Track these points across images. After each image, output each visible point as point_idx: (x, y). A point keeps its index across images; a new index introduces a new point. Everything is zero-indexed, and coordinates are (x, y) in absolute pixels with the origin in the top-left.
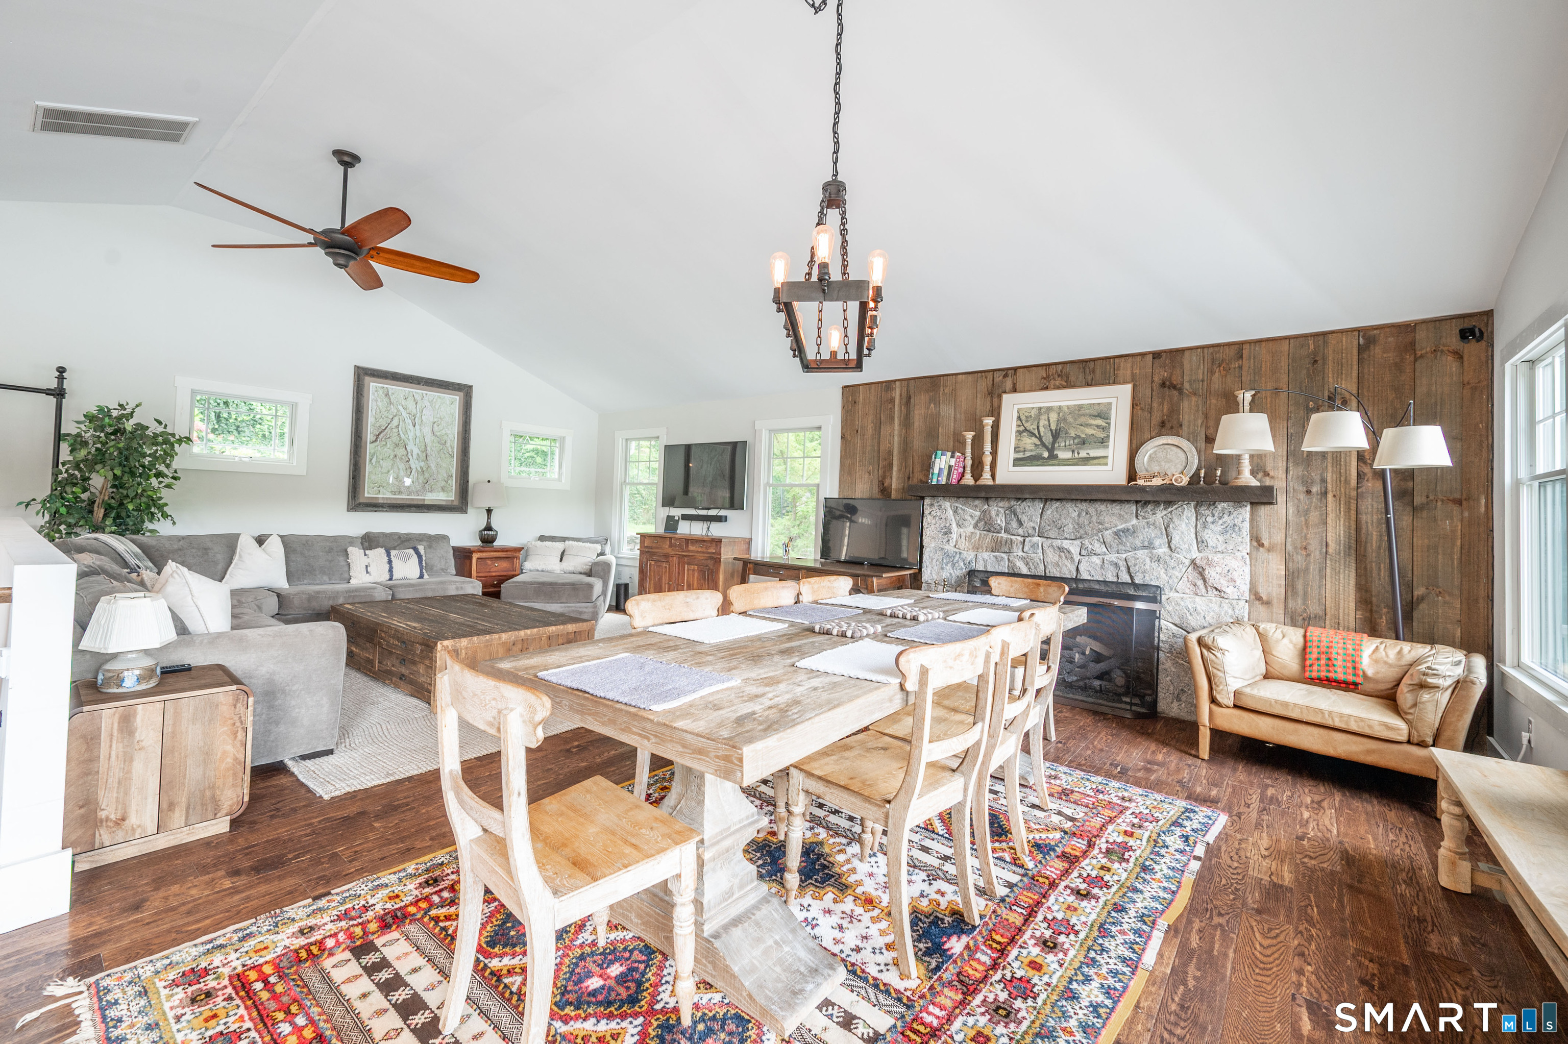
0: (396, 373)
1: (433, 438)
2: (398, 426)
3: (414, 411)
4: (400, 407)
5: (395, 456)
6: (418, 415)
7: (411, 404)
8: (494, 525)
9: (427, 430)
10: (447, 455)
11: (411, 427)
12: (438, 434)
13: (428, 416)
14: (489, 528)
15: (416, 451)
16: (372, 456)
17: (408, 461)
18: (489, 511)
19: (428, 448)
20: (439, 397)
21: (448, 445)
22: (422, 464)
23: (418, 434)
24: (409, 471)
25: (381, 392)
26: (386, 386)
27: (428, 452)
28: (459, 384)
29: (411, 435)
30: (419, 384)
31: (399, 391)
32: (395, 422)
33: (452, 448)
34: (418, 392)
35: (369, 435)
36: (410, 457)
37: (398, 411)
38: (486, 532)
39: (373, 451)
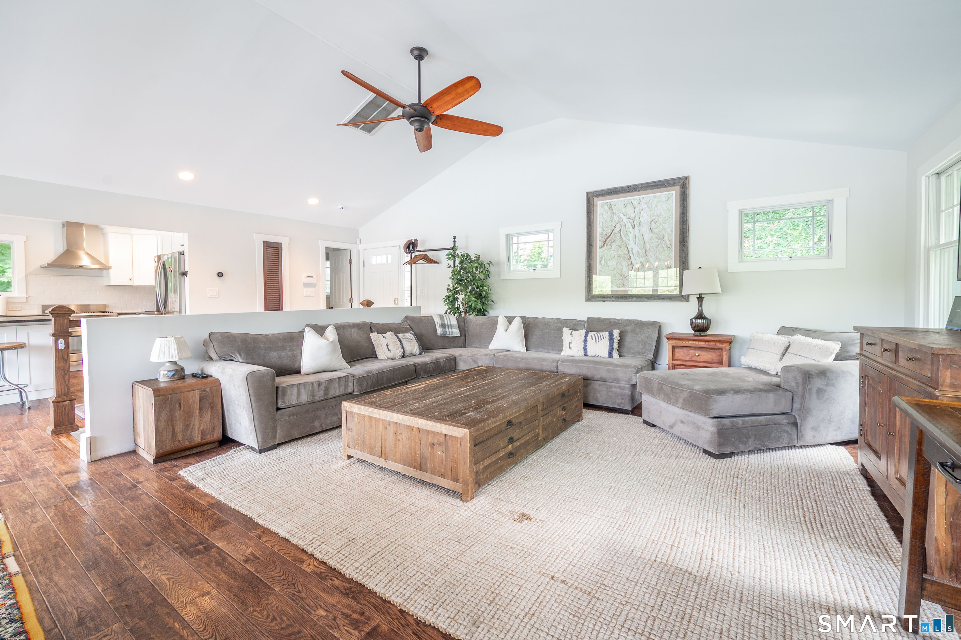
0: (616, 188)
1: (651, 234)
2: (620, 231)
3: (633, 215)
4: (621, 215)
5: (619, 256)
6: (637, 218)
7: (630, 210)
8: (706, 313)
9: (645, 229)
10: (666, 248)
11: (631, 229)
12: (656, 230)
13: (645, 217)
14: (700, 316)
15: (636, 249)
16: (601, 258)
17: (630, 258)
18: (700, 299)
19: (647, 245)
20: (655, 197)
21: (666, 238)
22: (642, 259)
23: (637, 233)
24: (631, 266)
25: (606, 207)
26: (608, 201)
27: (647, 249)
28: (673, 179)
29: (631, 236)
30: (635, 191)
31: (618, 201)
32: (618, 228)
33: (670, 241)
34: (634, 198)
35: (598, 243)
36: (631, 255)
37: (620, 218)
38: (696, 321)
39: (601, 254)
